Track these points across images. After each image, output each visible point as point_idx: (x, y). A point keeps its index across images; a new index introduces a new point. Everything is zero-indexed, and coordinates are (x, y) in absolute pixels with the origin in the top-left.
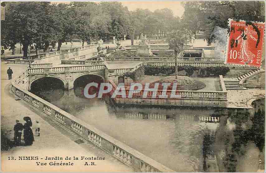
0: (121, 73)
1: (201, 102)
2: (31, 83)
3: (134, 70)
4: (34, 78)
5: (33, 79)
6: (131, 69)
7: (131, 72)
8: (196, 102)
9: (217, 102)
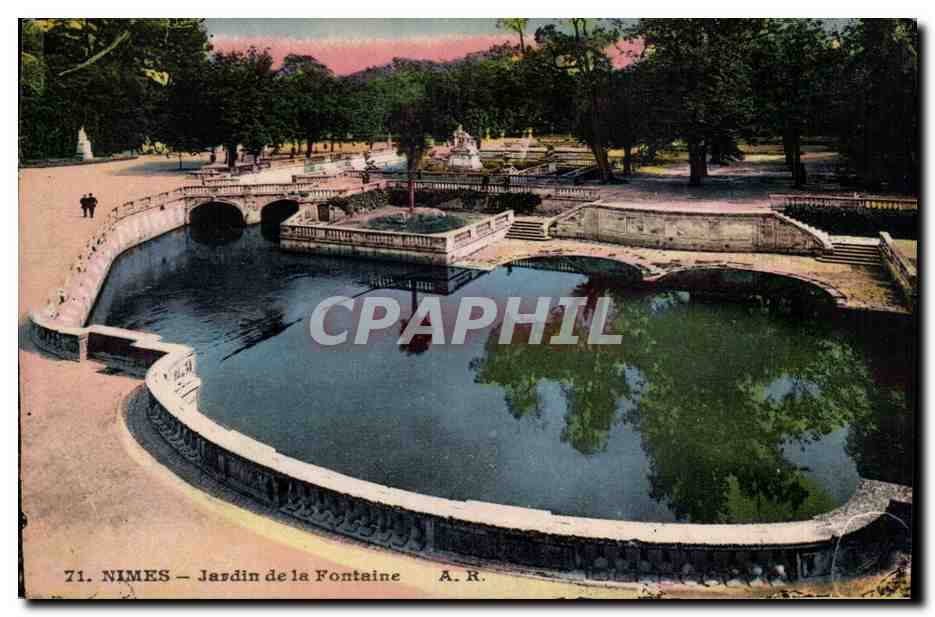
0: (323, 197)
1: (404, 253)
2: (189, 211)
3: (349, 194)
4: (193, 202)
5: (191, 205)
6: (341, 192)
7: (341, 196)
8: (397, 252)
9: (431, 255)
